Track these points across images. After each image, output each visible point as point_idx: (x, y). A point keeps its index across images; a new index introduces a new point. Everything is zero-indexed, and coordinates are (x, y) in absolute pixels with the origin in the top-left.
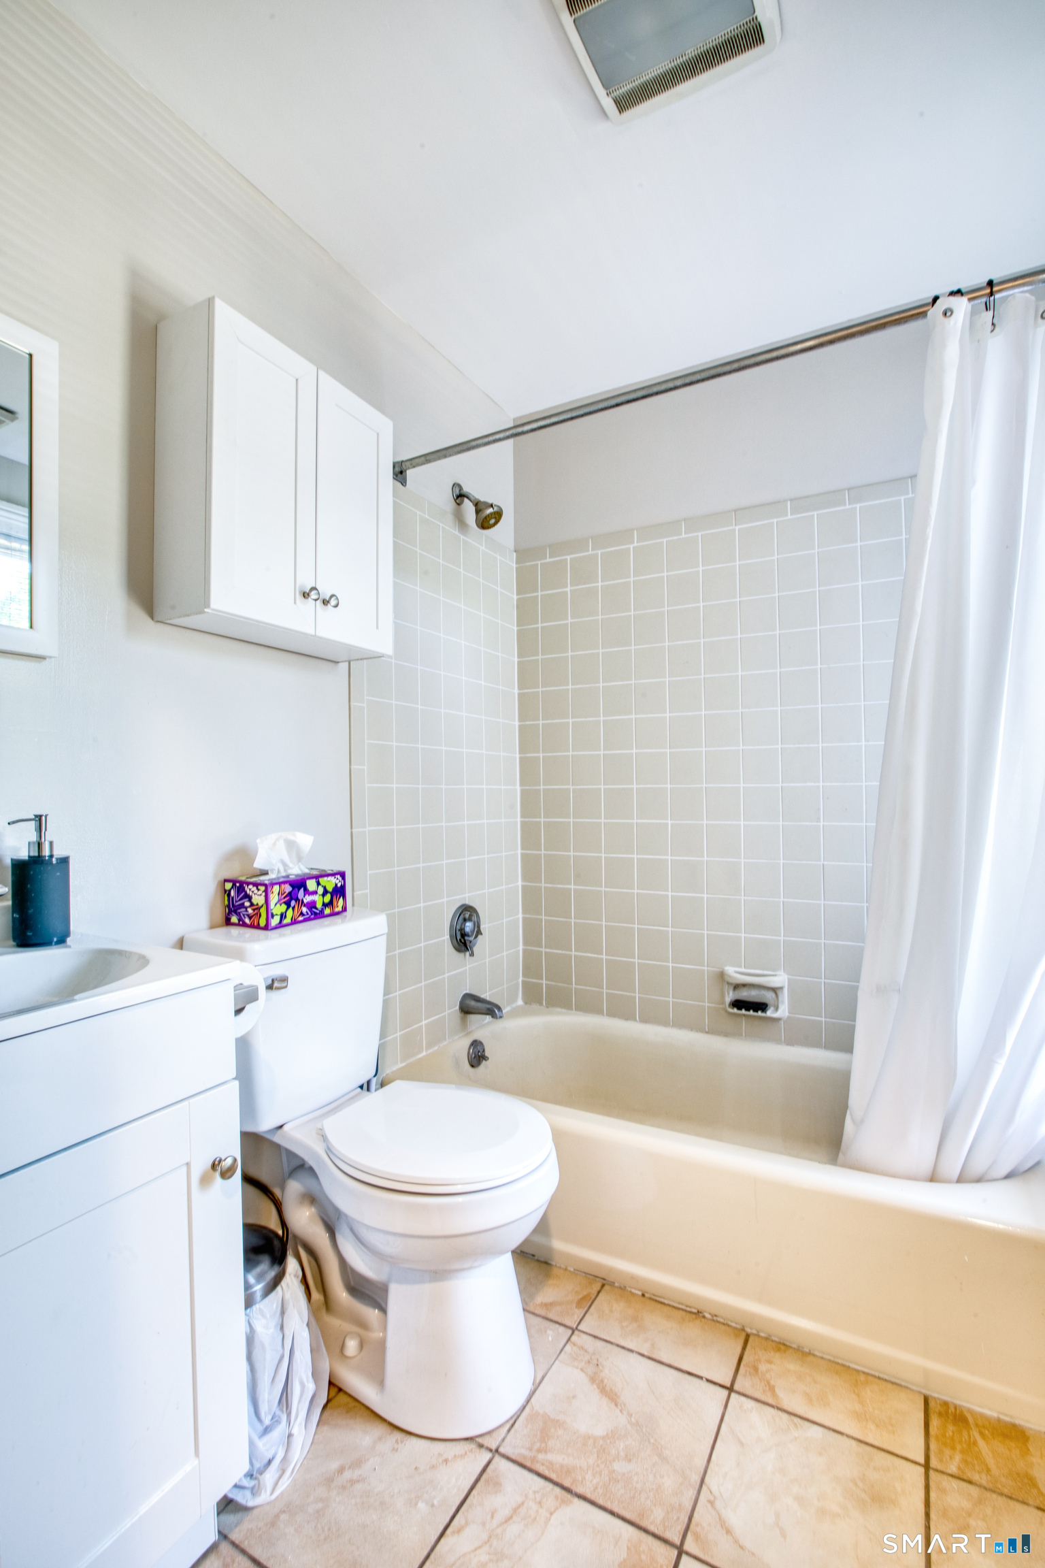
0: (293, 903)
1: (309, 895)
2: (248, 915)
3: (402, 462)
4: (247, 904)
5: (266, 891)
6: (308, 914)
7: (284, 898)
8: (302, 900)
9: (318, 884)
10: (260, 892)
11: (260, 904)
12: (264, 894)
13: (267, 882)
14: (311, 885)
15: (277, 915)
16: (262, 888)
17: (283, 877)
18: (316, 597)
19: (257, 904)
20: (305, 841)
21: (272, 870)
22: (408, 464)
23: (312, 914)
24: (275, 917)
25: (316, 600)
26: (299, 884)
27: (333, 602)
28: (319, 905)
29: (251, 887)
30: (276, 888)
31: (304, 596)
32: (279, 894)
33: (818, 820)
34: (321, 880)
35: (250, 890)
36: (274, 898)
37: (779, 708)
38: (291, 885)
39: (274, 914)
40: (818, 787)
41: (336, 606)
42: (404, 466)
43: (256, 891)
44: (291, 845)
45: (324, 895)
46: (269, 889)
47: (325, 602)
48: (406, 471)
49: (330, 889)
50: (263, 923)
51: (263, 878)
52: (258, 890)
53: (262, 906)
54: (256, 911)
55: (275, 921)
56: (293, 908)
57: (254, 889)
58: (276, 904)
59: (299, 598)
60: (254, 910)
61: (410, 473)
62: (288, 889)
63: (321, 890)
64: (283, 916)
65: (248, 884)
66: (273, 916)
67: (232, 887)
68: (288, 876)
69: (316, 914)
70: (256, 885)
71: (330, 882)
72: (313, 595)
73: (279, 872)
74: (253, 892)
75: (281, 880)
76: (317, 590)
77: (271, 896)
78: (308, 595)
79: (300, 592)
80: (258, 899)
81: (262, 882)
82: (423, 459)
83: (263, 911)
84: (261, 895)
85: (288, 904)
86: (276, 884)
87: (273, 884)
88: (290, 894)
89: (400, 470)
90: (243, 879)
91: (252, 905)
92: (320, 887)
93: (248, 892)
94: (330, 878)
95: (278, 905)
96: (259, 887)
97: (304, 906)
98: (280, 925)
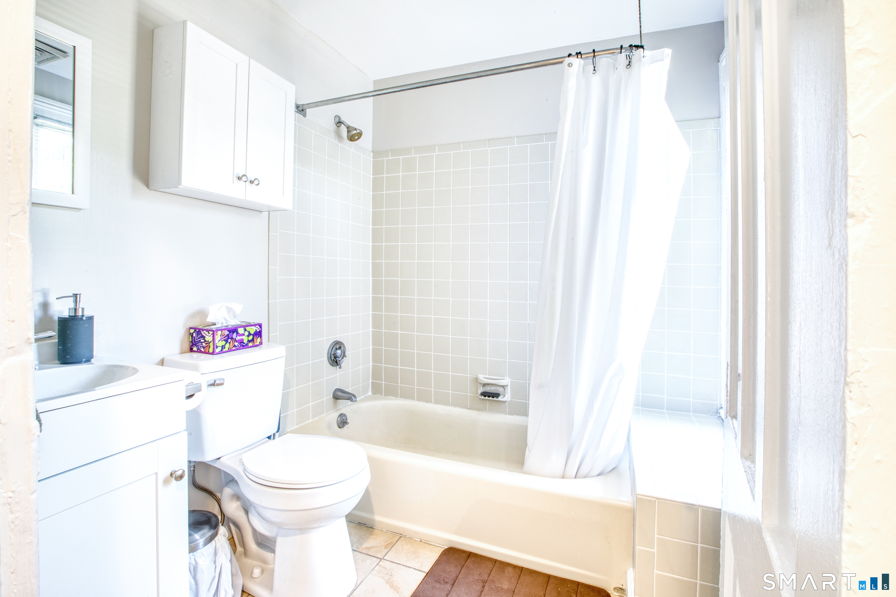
0: (229, 340)
1: (239, 336)
2: (203, 347)
3: (303, 105)
4: (202, 341)
5: (213, 334)
6: (238, 346)
7: (224, 337)
8: (235, 339)
9: (245, 330)
10: (210, 335)
11: (210, 341)
12: (212, 335)
13: (214, 329)
14: (241, 331)
15: (219, 346)
16: (211, 333)
17: (225, 326)
18: (246, 180)
19: (208, 341)
20: (238, 308)
21: (218, 323)
22: (306, 106)
23: (241, 346)
24: (218, 348)
25: (246, 181)
26: (234, 330)
27: (256, 182)
28: (245, 341)
29: (205, 332)
30: (219, 333)
31: (239, 179)
32: (221, 336)
33: (527, 301)
34: (247, 328)
35: (204, 333)
36: (218, 337)
37: (508, 243)
38: (228, 331)
39: (218, 346)
40: (527, 283)
41: (258, 185)
42: (304, 107)
43: (208, 334)
44: (229, 309)
45: (248, 336)
46: (215, 333)
47: (252, 182)
48: (305, 109)
49: (252, 333)
50: (211, 350)
51: (212, 327)
52: (209, 333)
53: (211, 342)
54: (207, 345)
55: (218, 350)
56: (230, 343)
57: (207, 332)
58: (219, 341)
59: (236, 180)
60: (206, 344)
61: (308, 111)
62: (227, 333)
63: (247, 333)
64: (223, 347)
65: (203, 330)
66: (217, 347)
67: (194, 332)
68: (227, 326)
69: (243, 345)
70: (208, 331)
71: (253, 330)
72: (244, 179)
73: (222, 323)
74: (206, 334)
75: (224, 328)
76: (246, 176)
77: (216, 337)
78: (241, 178)
79: (236, 177)
80: (209, 338)
81: (211, 329)
82: (314, 104)
83: (211, 344)
84: (210, 336)
85: (226, 341)
86: (219, 330)
87: (217, 330)
88: (228, 335)
89: (302, 109)
90: (200, 327)
91: (205, 341)
92: (246, 332)
93: (203, 334)
94: (252, 327)
95: (220, 341)
96: (209, 332)
97: (236, 342)
98: (221, 352)
